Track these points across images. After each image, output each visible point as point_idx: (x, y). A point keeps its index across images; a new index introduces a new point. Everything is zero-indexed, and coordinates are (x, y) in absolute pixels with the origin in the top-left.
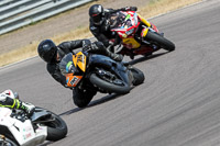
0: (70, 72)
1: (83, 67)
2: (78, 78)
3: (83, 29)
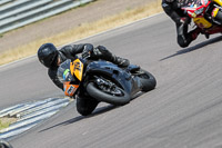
0: (67, 80)
1: (79, 75)
2: (74, 87)
3: (132, 11)
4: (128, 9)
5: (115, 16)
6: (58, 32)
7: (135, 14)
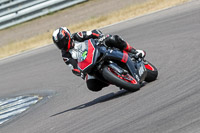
3: (96, 19)
4: (93, 17)
5: (81, 23)
6: (29, 37)
7: (98, 22)
